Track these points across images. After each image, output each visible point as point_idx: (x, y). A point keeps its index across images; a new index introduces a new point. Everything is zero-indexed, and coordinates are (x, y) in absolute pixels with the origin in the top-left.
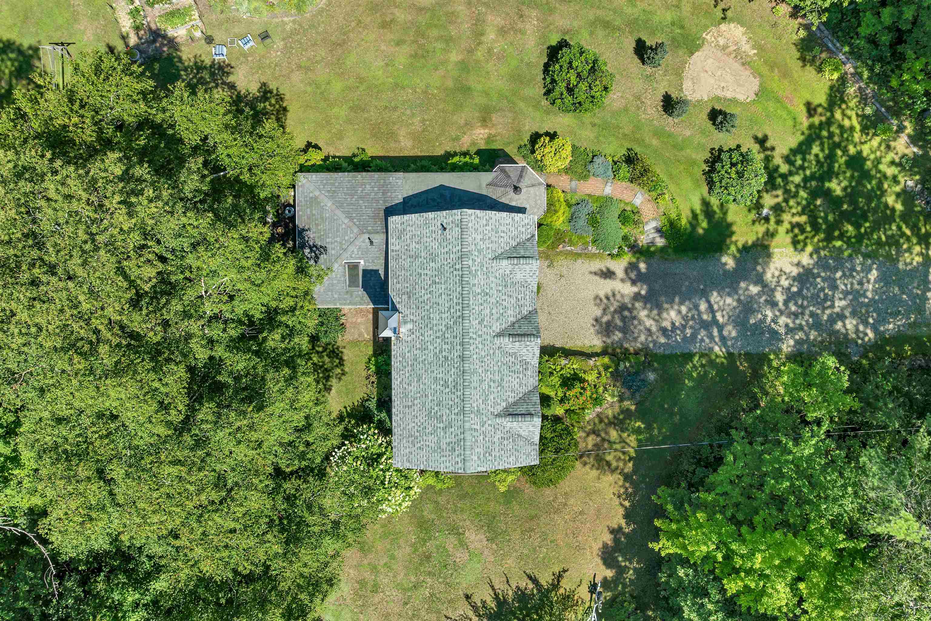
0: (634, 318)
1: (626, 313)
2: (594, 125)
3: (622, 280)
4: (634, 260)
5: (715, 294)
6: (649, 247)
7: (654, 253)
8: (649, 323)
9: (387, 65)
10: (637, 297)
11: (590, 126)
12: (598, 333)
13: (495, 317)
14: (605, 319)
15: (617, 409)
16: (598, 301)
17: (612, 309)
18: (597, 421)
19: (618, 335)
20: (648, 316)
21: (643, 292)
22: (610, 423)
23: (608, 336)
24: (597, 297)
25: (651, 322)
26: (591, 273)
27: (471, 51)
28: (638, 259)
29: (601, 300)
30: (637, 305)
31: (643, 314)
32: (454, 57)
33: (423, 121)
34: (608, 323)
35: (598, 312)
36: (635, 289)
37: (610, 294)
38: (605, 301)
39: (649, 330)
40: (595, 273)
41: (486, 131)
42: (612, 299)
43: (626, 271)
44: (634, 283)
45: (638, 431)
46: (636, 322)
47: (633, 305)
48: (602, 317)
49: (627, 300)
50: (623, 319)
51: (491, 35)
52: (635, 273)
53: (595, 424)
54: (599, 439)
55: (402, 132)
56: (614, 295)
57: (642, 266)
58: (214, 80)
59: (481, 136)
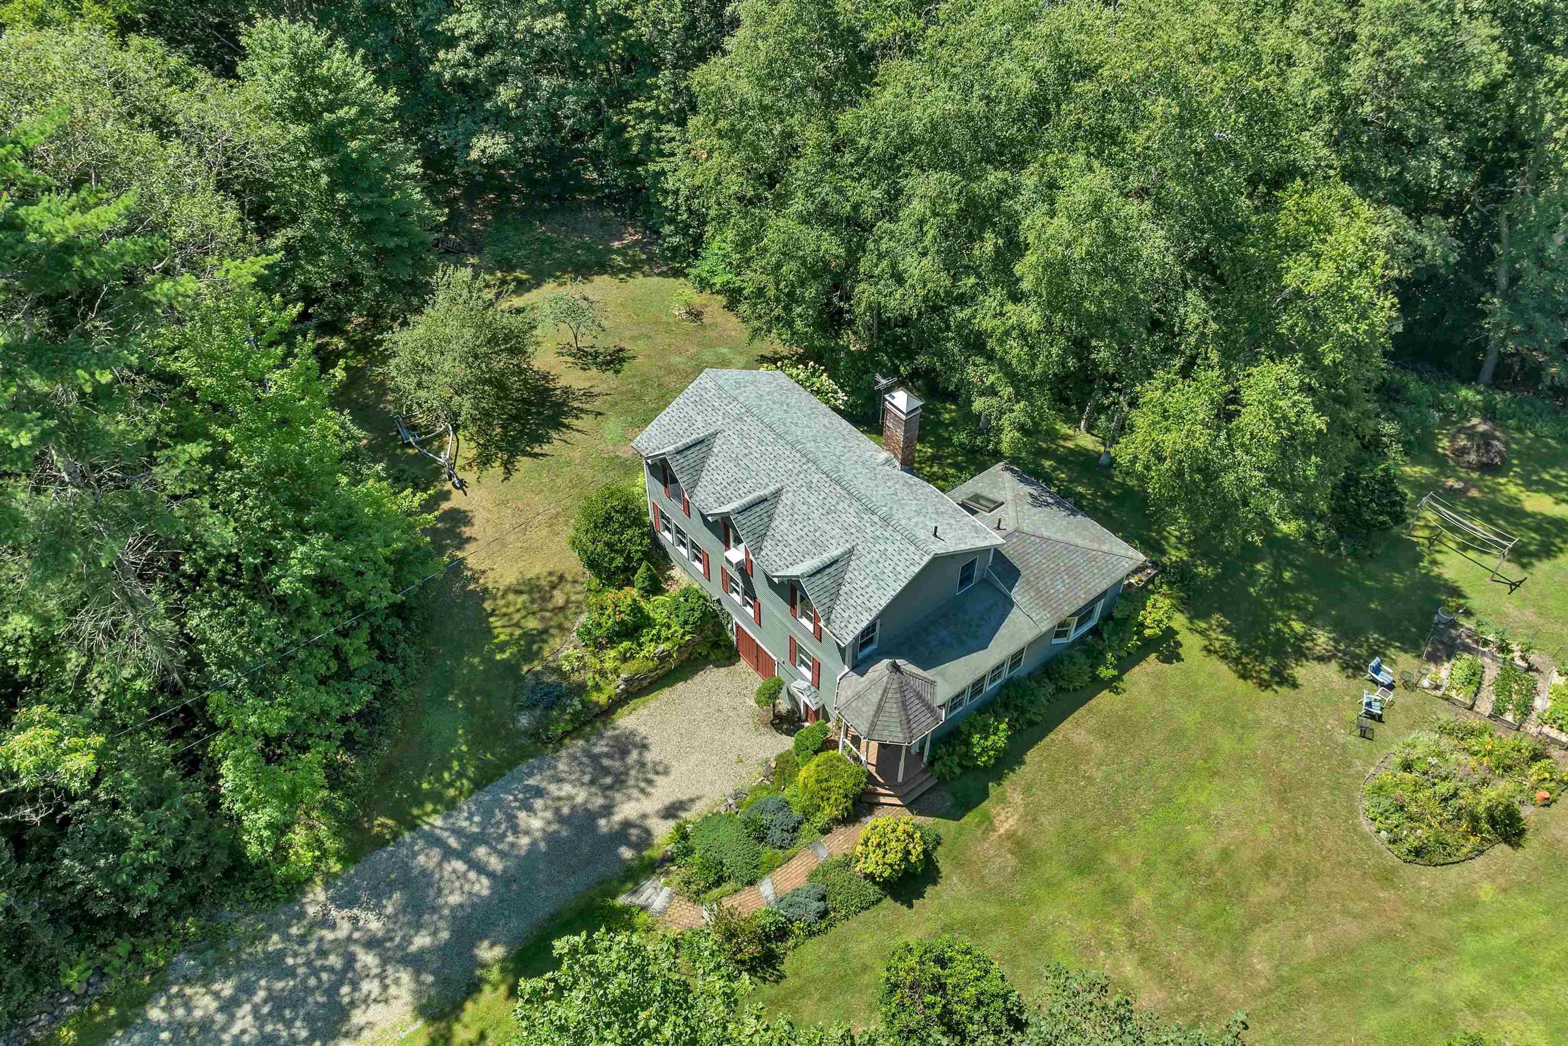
0: (592, 782)
1: (608, 780)
2: (865, 968)
3: (644, 816)
4: (646, 853)
5: (485, 892)
6: (637, 884)
7: (623, 882)
8: (567, 789)
9: (1206, 815)
10: (607, 810)
11: (868, 960)
12: (633, 733)
13: (798, 505)
14: (634, 755)
15: (546, 653)
16: (660, 768)
17: (633, 772)
18: (567, 625)
19: (601, 748)
20: (570, 798)
21: (602, 822)
22: (545, 631)
23: (616, 738)
24: (666, 772)
25: (563, 794)
26: (699, 798)
27: (1131, 925)
28: (643, 858)
29: (657, 773)
30: (600, 801)
31: (581, 796)
32: (1143, 898)
33: (1090, 780)
34: (624, 753)
35: (649, 757)
36: (617, 818)
37: (649, 789)
38: (651, 776)
39: (560, 781)
40: (692, 800)
41: (1002, 831)
42: (643, 785)
43: (648, 832)
44: (627, 824)
45: (502, 647)
46: (587, 778)
47: (606, 797)
48: (640, 754)
49: (618, 796)
50: (606, 771)
51: (1129, 969)
52: (634, 838)
53: (566, 618)
54: (550, 606)
55: (1099, 748)
56: (642, 791)
57: (627, 853)
58: (1345, 653)
59: (1002, 818)
